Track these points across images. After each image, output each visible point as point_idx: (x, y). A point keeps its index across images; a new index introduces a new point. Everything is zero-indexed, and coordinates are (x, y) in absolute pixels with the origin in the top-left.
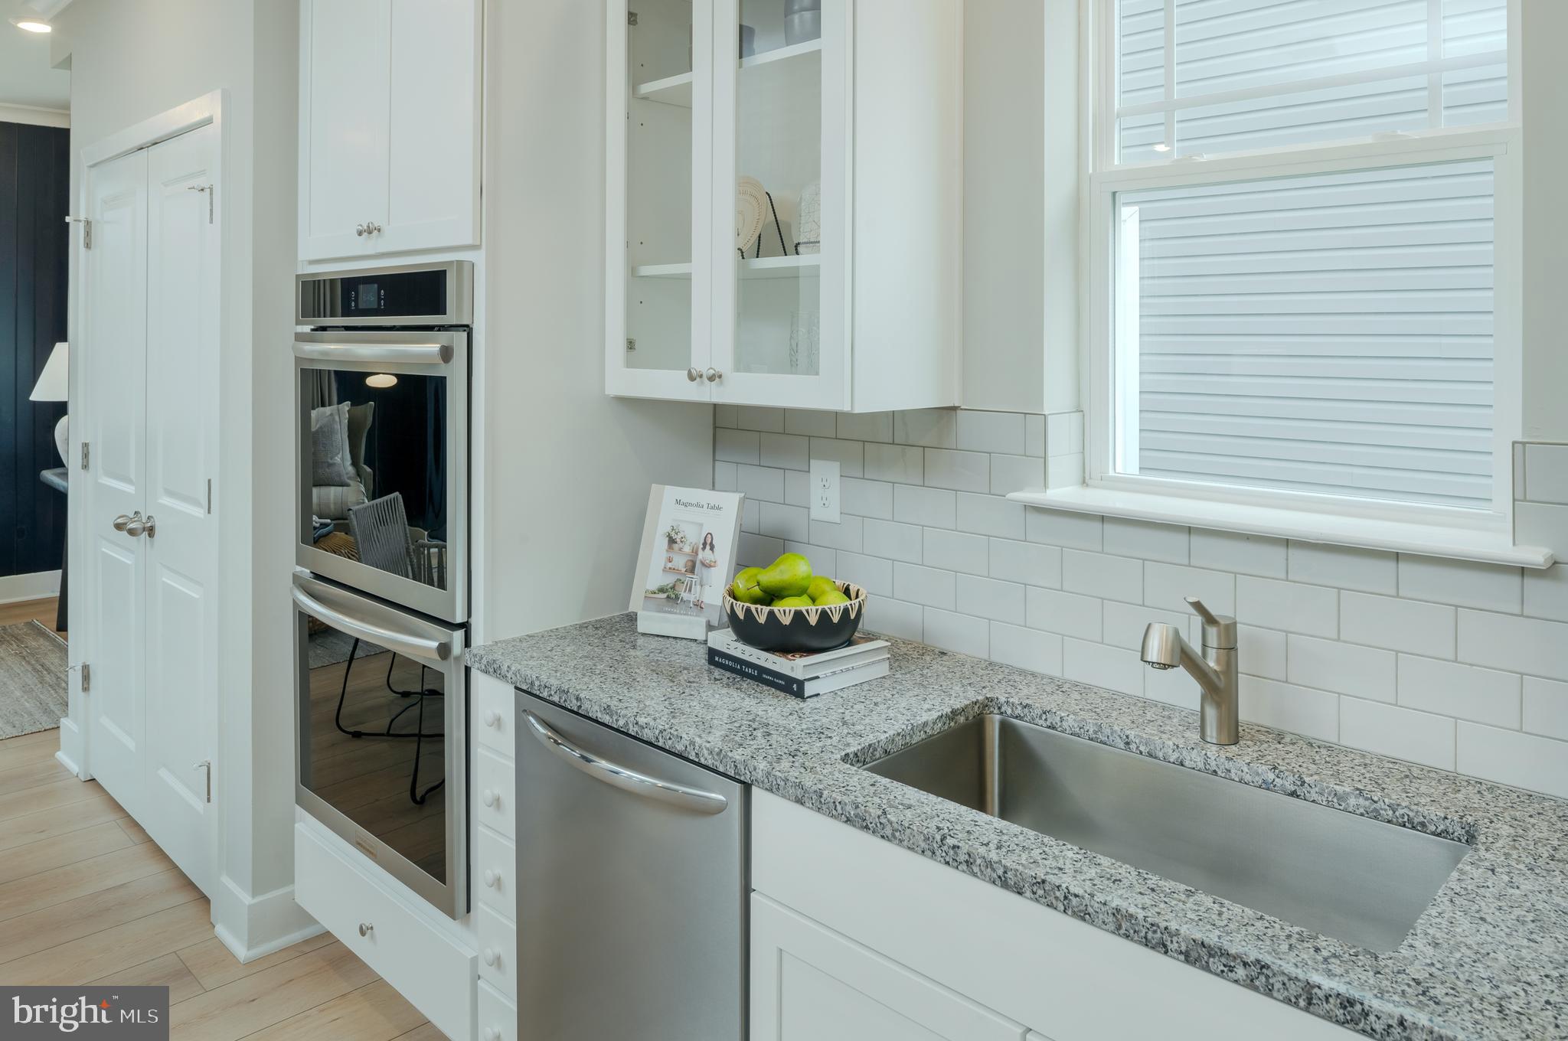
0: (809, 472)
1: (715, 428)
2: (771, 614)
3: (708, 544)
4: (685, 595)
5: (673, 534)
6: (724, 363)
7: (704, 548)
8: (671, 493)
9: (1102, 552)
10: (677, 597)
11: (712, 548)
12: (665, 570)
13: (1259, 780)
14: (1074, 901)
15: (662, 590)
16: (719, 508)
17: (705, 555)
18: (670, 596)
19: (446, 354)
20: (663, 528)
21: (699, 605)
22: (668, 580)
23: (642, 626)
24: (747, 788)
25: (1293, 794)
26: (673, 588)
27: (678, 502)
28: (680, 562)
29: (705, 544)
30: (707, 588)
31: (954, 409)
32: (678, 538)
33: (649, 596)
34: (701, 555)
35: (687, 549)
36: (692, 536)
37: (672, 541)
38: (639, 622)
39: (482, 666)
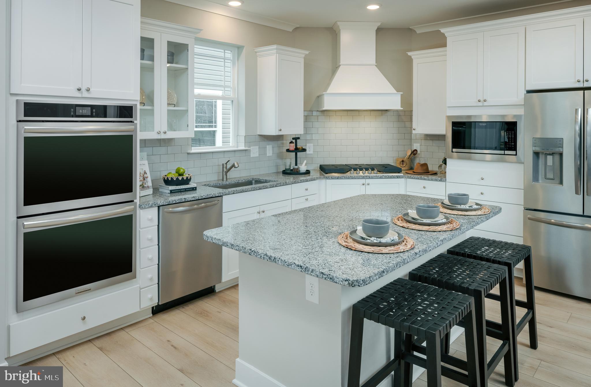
4: (145, 186)
7: (145, 174)
12: (140, 181)
16: (145, 164)
21: (148, 187)
24: (222, 196)
26: (142, 185)
28: (142, 179)
30: (148, 183)
35: (142, 175)
36: (142, 172)
39: (150, 206)
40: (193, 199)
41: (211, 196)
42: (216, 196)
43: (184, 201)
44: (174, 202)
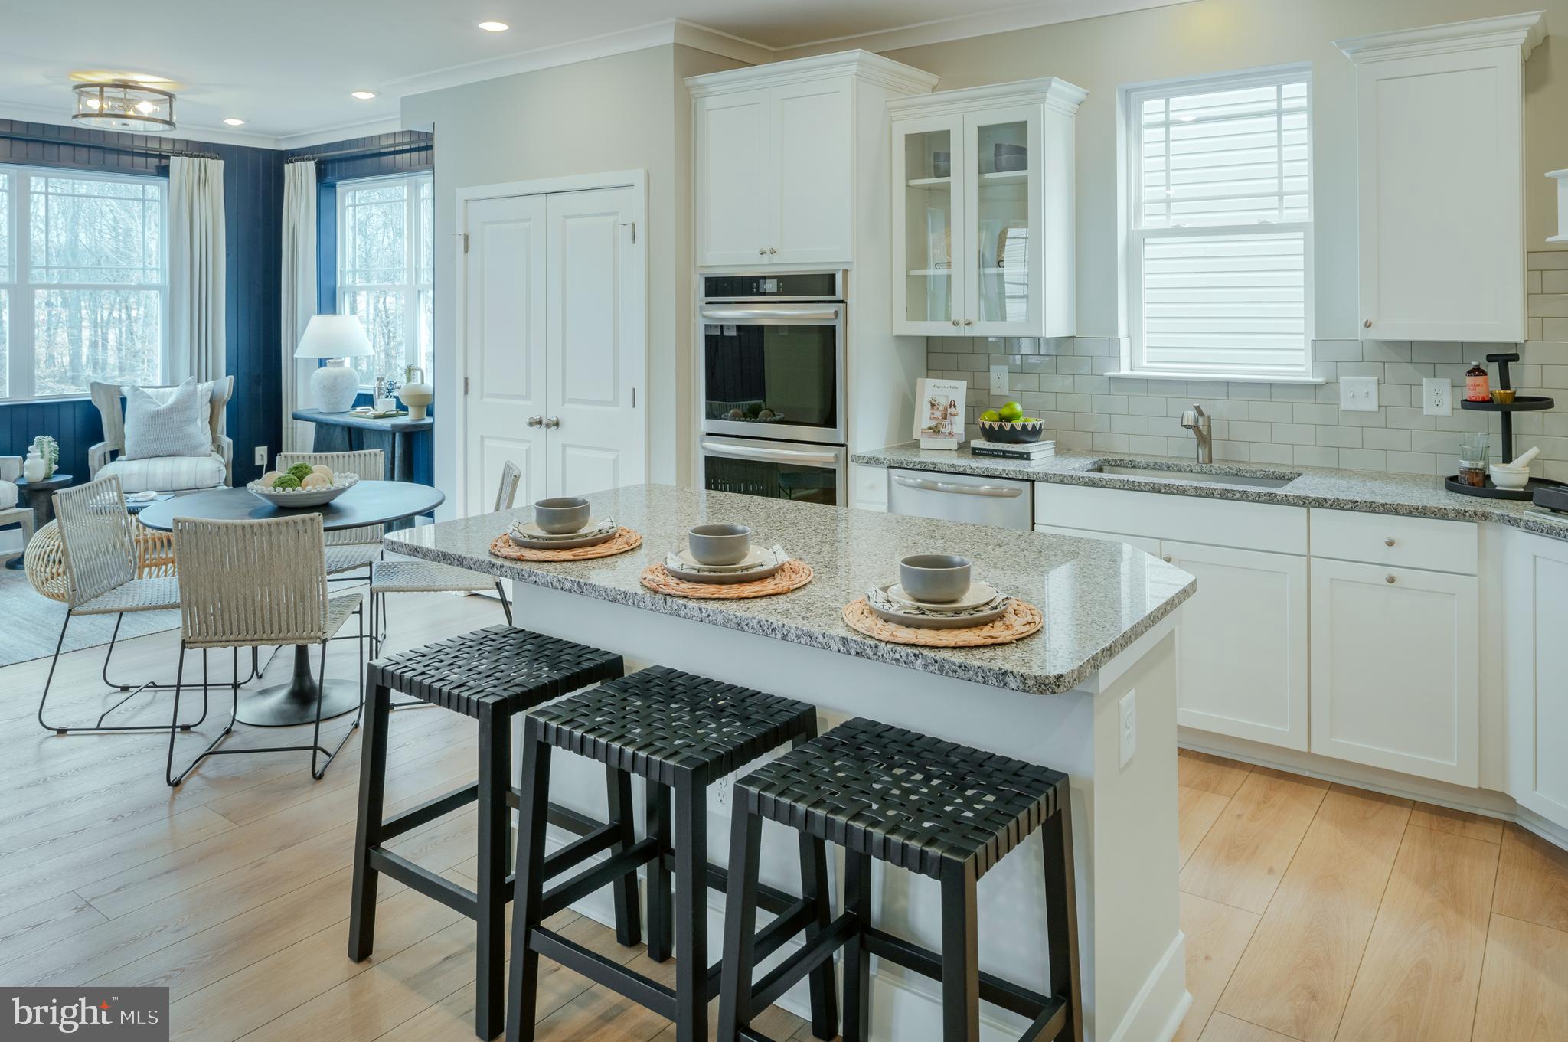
0: (989, 371)
1: (928, 353)
2: (1012, 425)
3: (953, 405)
4: (943, 430)
5: (933, 401)
6: (972, 316)
7: (951, 407)
8: (930, 382)
9: (1148, 396)
10: (939, 431)
11: (955, 407)
12: (931, 419)
13: (1223, 472)
14: (1181, 488)
15: (930, 428)
16: (956, 388)
17: (953, 410)
18: (936, 431)
19: (836, 314)
20: (927, 399)
21: (951, 434)
22: (934, 423)
23: (922, 446)
24: (1033, 482)
25: (1237, 475)
26: (936, 427)
27: (934, 386)
28: (938, 414)
29: (951, 405)
30: (954, 426)
31: (1073, 337)
32: (936, 403)
33: (924, 431)
34: (949, 411)
35: (941, 408)
36: (943, 402)
37: (933, 405)
38: (921, 443)
39: (866, 461)
40: (952, 470)
41: (997, 473)
42: (1010, 476)
43: (932, 469)
44: (911, 466)
